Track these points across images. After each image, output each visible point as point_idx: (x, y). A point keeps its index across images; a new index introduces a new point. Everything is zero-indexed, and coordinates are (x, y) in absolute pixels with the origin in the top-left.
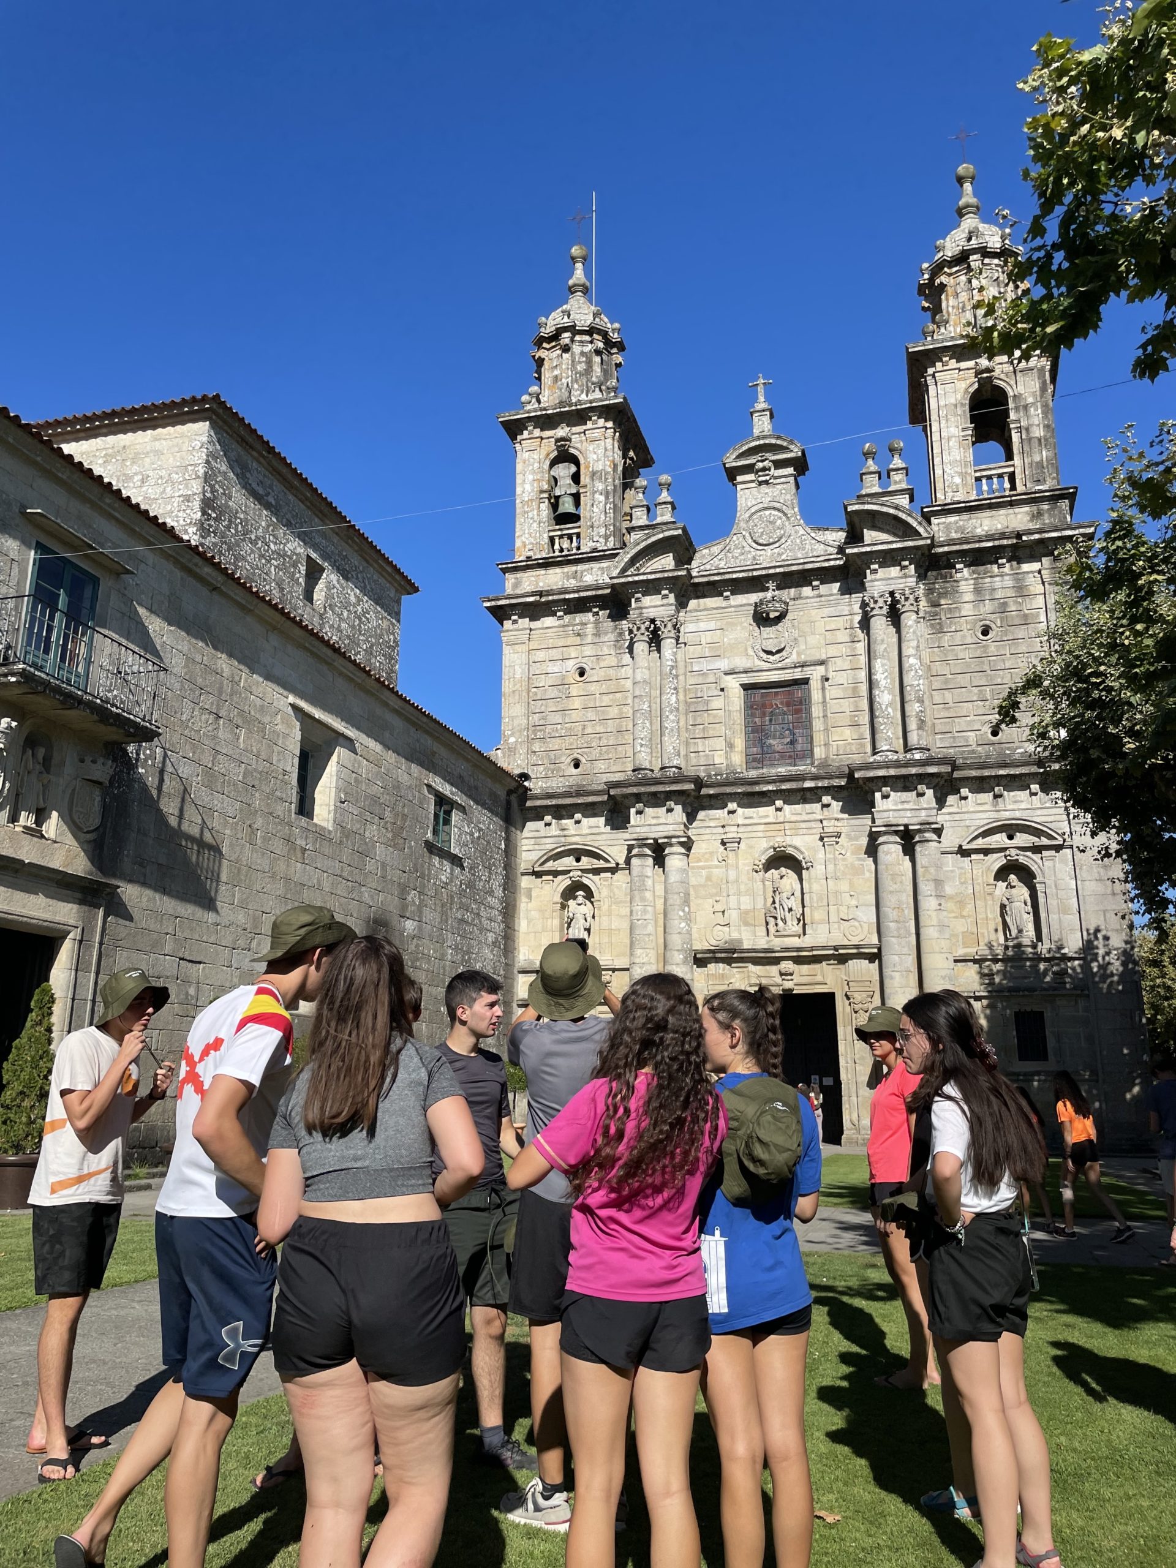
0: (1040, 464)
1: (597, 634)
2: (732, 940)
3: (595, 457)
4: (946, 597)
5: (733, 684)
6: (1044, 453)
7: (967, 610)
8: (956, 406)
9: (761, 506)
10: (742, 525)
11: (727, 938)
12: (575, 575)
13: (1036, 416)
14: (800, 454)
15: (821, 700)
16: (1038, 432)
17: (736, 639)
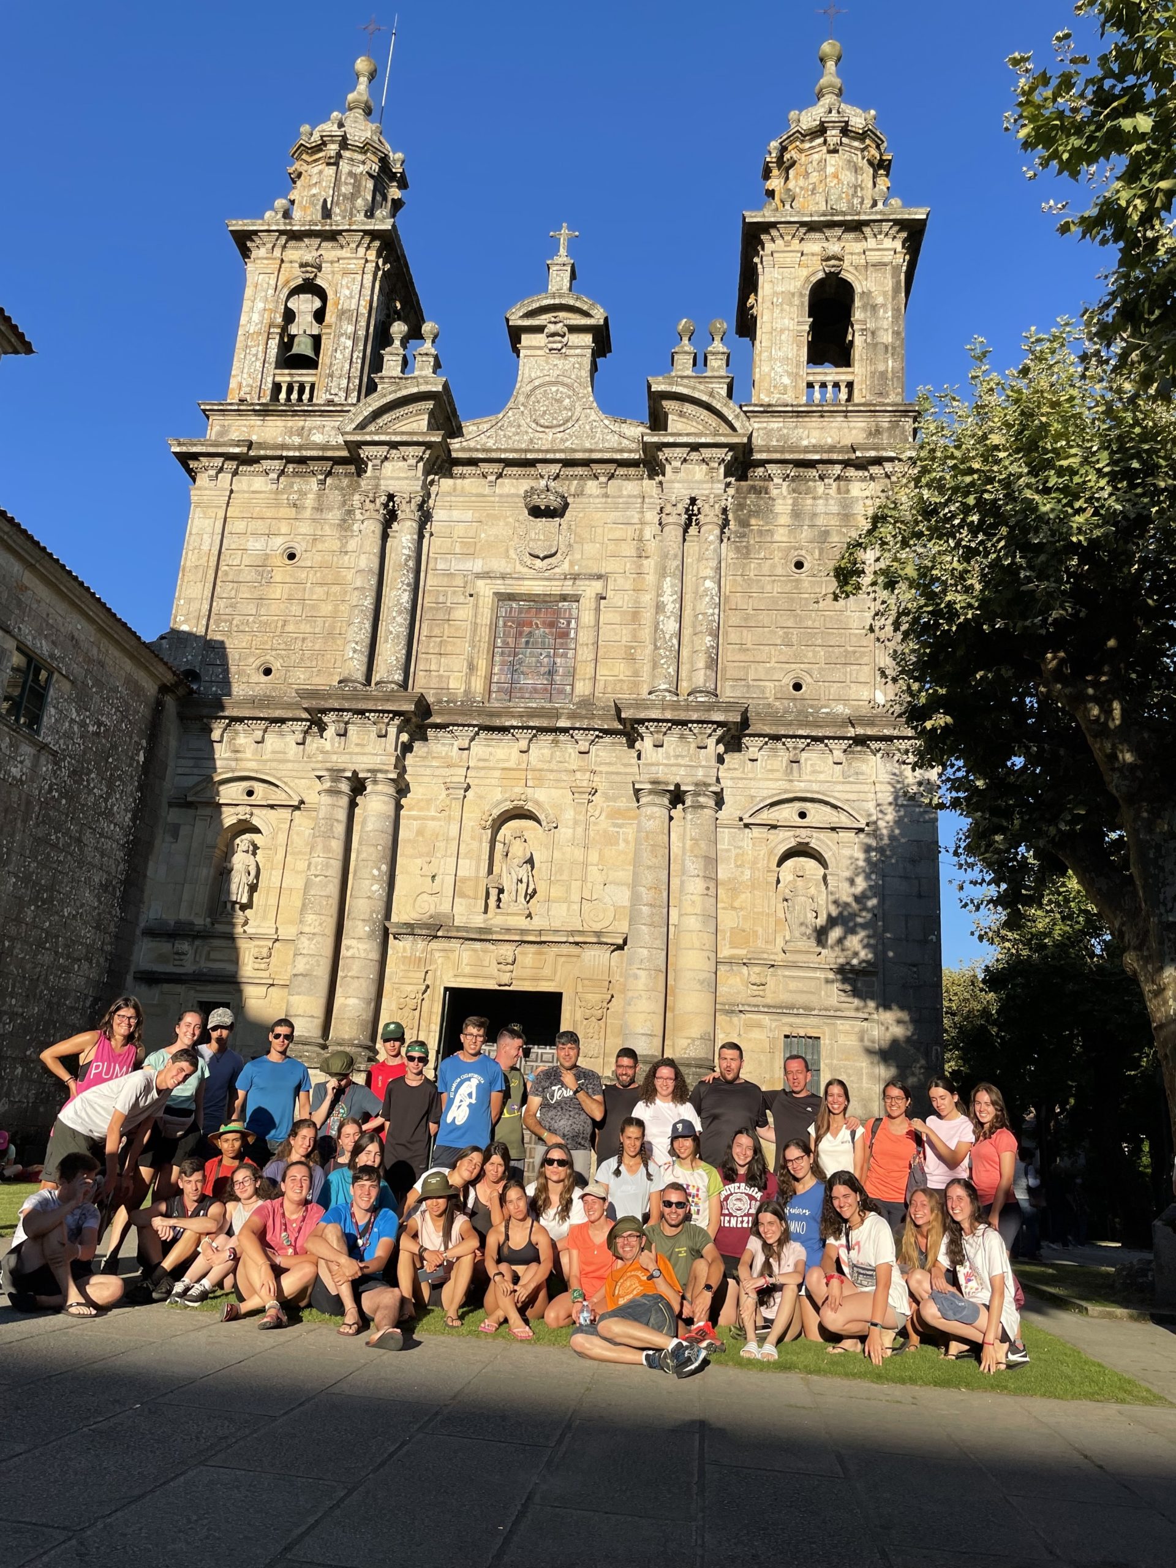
0: (883, 375)
1: (319, 509)
2: (439, 914)
3: (347, 292)
4: (757, 517)
5: (486, 590)
6: (890, 362)
7: (781, 535)
8: (793, 294)
9: (547, 379)
10: (521, 399)
11: (432, 911)
12: (300, 432)
13: (886, 316)
14: (602, 322)
15: (592, 623)
16: (887, 338)
17: (496, 536)
